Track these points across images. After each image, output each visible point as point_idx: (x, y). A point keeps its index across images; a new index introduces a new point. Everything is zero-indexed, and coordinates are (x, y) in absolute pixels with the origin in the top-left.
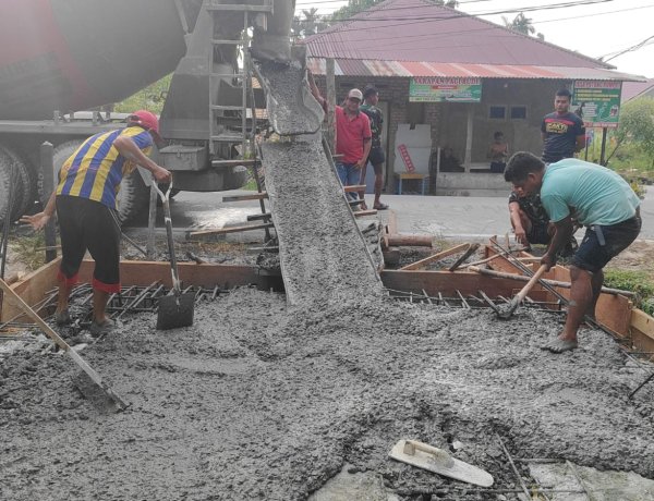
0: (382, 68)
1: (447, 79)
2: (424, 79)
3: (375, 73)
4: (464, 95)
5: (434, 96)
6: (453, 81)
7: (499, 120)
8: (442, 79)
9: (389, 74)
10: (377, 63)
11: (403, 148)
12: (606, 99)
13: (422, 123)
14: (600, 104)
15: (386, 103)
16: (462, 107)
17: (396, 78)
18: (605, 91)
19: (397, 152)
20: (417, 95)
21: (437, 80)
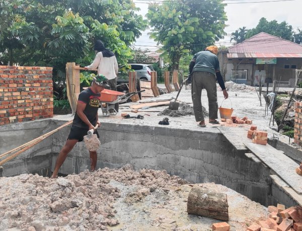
0: (249, 55)
1: (267, 58)
2: (260, 58)
3: (247, 57)
4: (271, 62)
5: (263, 62)
6: (269, 58)
7: (287, 69)
8: (265, 58)
9: (251, 57)
11: (257, 77)
13: (263, 69)
15: (252, 65)
16: (272, 65)
17: (253, 58)
19: (255, 78)
20: (258, 62)
21: (263, 59)
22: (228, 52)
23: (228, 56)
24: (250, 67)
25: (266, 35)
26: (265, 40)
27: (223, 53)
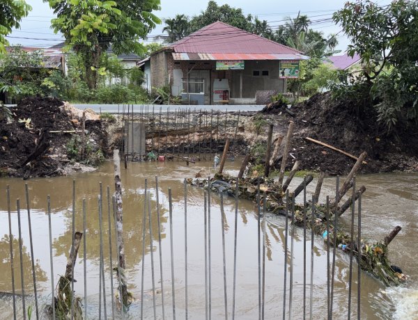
0: (205, 57)
1: (231, 60)
2: (221, 61)
3: (202, 59)
4: (237, 66)
5: (226, 67)
6: (233, 62)
7: (257, 76)
9: (208, 59)
10: (204, 54)
12: (293, 67)
13: (224, 78)
14: (291, 69)
15: (209, 71)
17: (210, 61)
18: (293, 64)
20: (219, 67)
21: (226, 62)
22: (174, 52)
23: (176, 57)
24: (206, 74)
25: (223, 26)
26: (224, 34)
27: (166, 53)
